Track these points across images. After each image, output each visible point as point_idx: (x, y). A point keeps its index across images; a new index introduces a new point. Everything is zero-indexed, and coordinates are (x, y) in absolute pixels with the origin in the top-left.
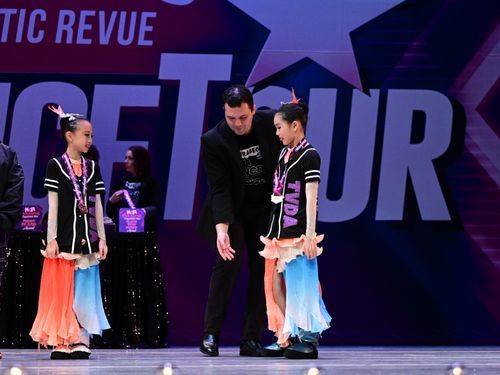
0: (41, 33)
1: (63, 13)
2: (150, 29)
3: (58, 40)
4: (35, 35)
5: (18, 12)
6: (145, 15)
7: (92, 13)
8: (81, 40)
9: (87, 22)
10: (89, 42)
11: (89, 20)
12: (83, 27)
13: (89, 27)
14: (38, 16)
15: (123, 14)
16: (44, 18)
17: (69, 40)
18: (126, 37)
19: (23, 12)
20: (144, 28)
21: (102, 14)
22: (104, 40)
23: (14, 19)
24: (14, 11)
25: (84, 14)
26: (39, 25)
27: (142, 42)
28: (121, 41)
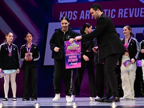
0: (114, 15)
1: (120, 10)
2: (143, 12)
3: (119, 17)
4: (113, 16)
5: (108, 10)
6: (142, 9)
7: (128, 9)
8: (125, 17)
9: (126, 12)
10: (127, 17)
11: (127, 11)
12: (125, 13)
13: (127, 13)
14: (114, 11)
15: (136, 9)
16: (115, 11)
17: (122, 17)
18: (137, 15)
19: (110, 10)
20: (142, 12)
21: (130, 9)
22: (131, 16)
23: (107, 12)
24: (107, 10)
25: (125, 10)
26: (114, 13)
27: (141, 16)
28: (135, 16)
